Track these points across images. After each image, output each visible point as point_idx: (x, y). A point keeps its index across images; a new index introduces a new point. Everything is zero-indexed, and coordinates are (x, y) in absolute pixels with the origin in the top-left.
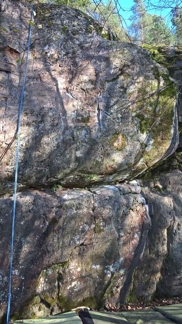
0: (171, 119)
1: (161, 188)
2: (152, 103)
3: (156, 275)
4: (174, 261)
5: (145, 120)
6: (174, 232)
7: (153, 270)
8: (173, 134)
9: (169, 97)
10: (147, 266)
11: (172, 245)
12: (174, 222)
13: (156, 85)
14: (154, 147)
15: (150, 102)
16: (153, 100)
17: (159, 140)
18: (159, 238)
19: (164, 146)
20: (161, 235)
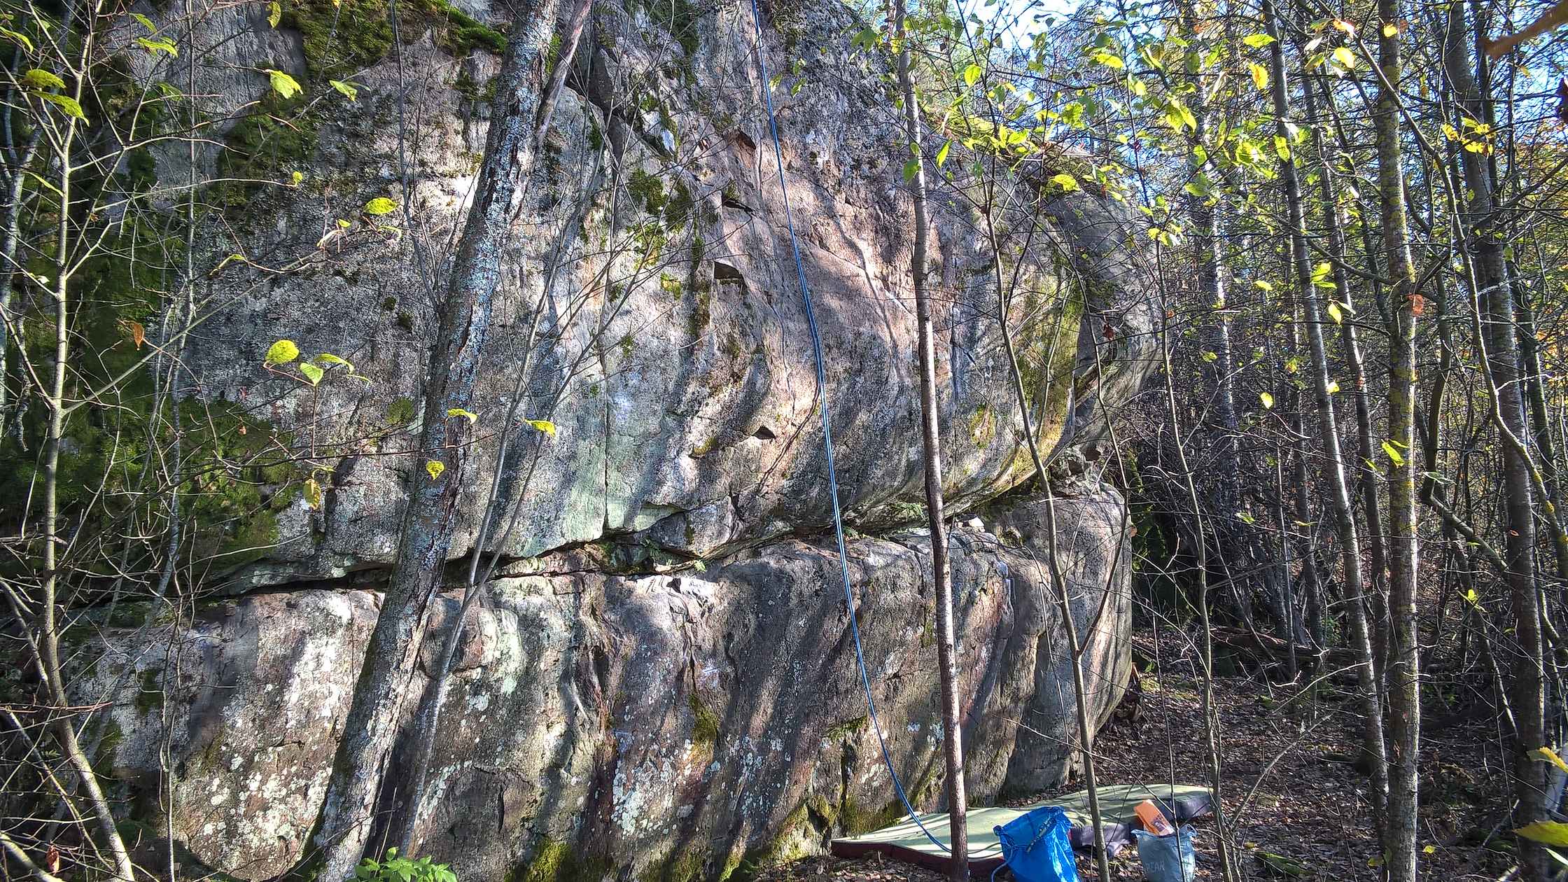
1: (1020, 538)
5: (1029, 374)
6: (1053, 643)
12: (1054, 621)
17: (1046, 423)
18: (1022, 658)
20: (1027, 650)
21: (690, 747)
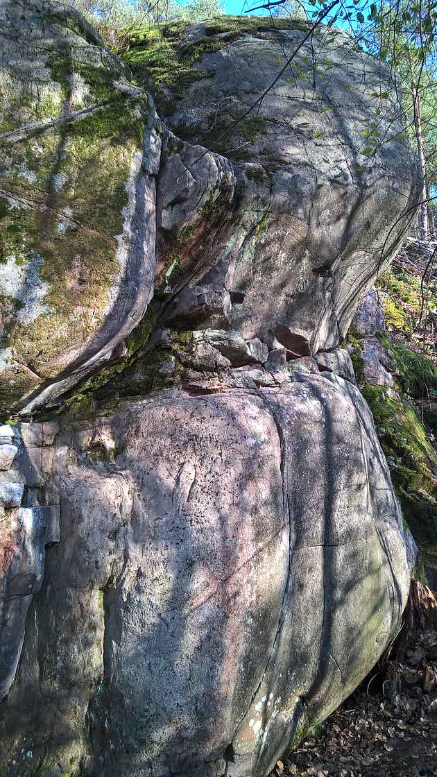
0: (116, 216)
1: (111, 450)
2: (38, 160)
3: (62, 752)
4: (127, 701)
5: (10, 215)
6: (125, 600)
7: (51, 735)
8: (123, 265)
9: (106, 141)
10: (30, 723)
11: (119, 645)
12: (124, 566)
13: (57, 99)
14: (53, 310)
15: (29, 153)
16: (41, 150)
17: (71, 283)
18: (72, 625)
19: (92, 305)
20: (76, 611)
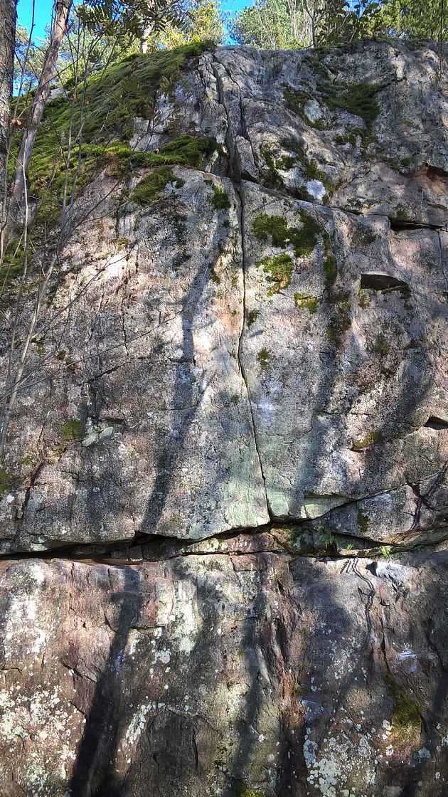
21: (390, 728)
